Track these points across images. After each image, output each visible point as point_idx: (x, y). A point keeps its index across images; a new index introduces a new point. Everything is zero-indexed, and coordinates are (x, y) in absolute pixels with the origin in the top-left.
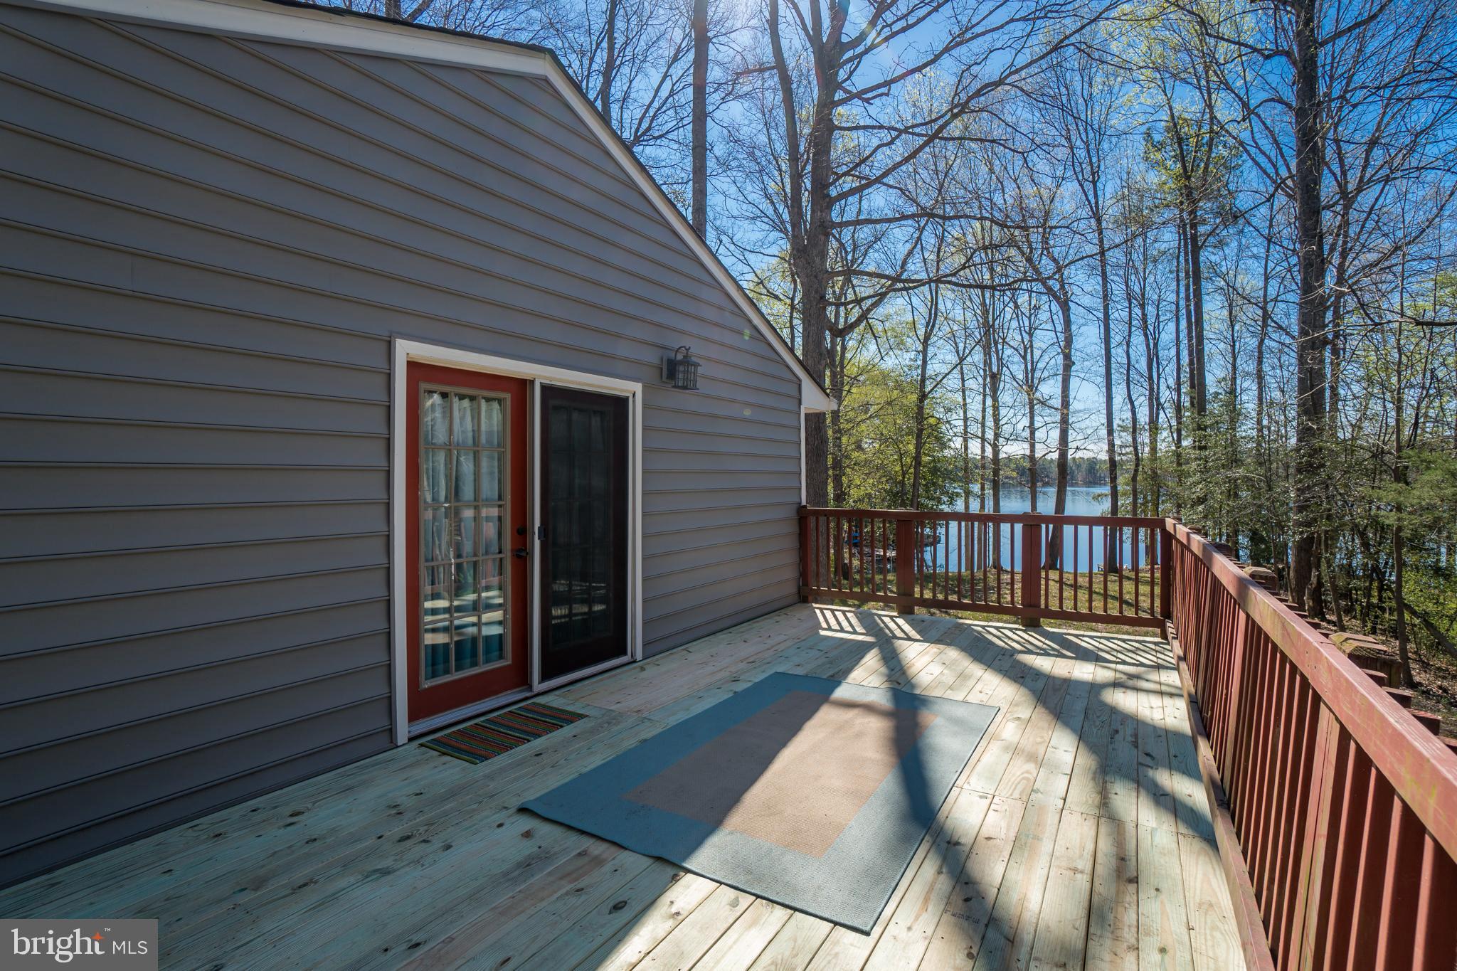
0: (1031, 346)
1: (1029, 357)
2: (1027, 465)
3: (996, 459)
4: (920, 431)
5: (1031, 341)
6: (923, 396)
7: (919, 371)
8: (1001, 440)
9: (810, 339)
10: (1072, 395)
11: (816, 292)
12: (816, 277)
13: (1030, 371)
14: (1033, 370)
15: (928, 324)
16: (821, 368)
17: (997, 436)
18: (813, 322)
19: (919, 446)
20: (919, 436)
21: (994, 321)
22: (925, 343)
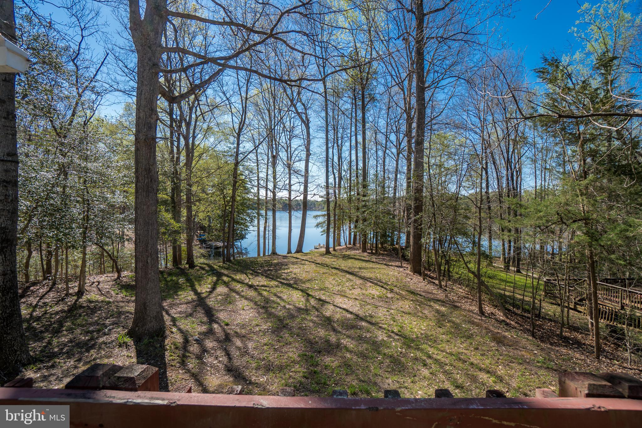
0: (290, 146)
1: (289, 150)
2: (287, 202)
3: (274, 199)
4: (235, 182)
5: (290, 143)
6: (237, 164)
7: (235, 150)
8: (277, 189)
9: (143, 96)
10: (310, 169)
11: (150, 60)
12: (150, 47)
13: (290, 158)
14: (291, 157)
15: (240, 123)
16: (153, 121)
17: (275, 187)
18: (145, 83)
19: (234, 191)
20: (234, 186)
21: (275, 127)
22: (239, 135)
